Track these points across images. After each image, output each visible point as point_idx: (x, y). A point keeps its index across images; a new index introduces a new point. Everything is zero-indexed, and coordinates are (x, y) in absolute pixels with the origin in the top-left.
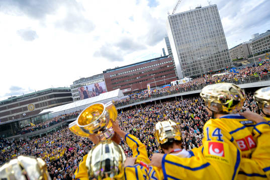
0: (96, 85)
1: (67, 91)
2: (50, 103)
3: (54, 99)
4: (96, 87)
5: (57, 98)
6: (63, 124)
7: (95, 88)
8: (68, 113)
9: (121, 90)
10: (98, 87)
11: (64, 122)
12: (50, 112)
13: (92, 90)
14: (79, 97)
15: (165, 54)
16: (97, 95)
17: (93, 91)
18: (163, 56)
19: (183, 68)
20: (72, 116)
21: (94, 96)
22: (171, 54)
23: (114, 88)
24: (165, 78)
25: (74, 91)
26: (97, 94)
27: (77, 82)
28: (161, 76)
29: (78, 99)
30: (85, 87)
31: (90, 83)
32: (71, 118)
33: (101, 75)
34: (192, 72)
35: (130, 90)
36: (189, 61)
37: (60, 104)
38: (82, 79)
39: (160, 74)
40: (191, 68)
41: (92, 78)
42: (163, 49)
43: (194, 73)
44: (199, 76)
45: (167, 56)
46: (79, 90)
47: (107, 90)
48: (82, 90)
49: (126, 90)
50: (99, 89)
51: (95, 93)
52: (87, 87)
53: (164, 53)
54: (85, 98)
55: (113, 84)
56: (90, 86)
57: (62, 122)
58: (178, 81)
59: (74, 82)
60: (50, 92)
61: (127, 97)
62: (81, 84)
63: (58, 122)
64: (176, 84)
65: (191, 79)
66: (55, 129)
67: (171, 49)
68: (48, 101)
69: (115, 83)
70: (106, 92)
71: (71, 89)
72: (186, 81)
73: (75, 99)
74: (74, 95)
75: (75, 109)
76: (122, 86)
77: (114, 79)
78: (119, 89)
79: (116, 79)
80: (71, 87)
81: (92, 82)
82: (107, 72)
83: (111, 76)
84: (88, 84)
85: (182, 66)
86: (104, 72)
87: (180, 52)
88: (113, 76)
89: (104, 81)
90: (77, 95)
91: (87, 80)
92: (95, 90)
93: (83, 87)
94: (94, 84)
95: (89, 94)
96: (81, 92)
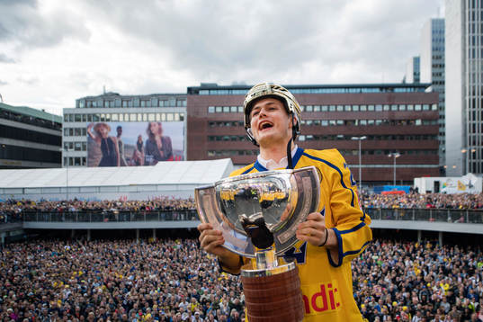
0: (155, 130)
1: (48, 124)
4: (152, 135)
6: (8, 233)
7: (145, 138)
8: (35, 199)
9: (235, 164)
10: (157, 138)
11: (16, 225)
13: (135, 144)
14: (84, 154)
15: (417, 80)
16: (147, 164)
17: (139, 144)
18: (410, 80)
19: (469, 141)
20: (47, 212)
21: (138, 164)
22: (439, 81)
23: (210, 154)
24: (399, 161)
25: (71, 132)
26: (151, 159)
27: (88, 101)
28: (387, 152)
29: (77, 162)
30: (113, 126)
31: (133, 117)
32: (42, 220)
33: (178, 97)
37: (15, 162)
38: (110, 99)
39: (384, 144)
41: (143, 101)
42: (417, 61)
45: (425, 86)
46: (91, 130)
47: (185, 154)
48: (99, 134)
50: (159, 144)
51: (142, 155)
52: (119, 130)
53: (416, 75)
55: (212, 138)
56: (132, 128)
57: (9, 226)
58: (442, 180)
59: (78, 101)
62: (103, 113)
64: (431, 188)
67: (442, 66)
69: (219, 139)
70: (181, 159)
71: (66, 121)
72: (471, 186)
73: (71, 158)
74: (67, 145)
75: (63, 191)
76: (241, 153)
77: (219, 123)
78: (228, 161)
79: (225, 123)
80: (65, 115)
81: (140, 116)
82: (201, 92)
83: (211, 109)
84: (127, 119)
85: (468, 135)
86: (190, 90)
87: (474, 82)
88: (219, 110)
89: (185, 120)
90: (78, 145)
91: (125, 103)
92: (144, 144)
93: (105, 125)
94: (146, 125)
95: (121, 152)
96: (96, 140)
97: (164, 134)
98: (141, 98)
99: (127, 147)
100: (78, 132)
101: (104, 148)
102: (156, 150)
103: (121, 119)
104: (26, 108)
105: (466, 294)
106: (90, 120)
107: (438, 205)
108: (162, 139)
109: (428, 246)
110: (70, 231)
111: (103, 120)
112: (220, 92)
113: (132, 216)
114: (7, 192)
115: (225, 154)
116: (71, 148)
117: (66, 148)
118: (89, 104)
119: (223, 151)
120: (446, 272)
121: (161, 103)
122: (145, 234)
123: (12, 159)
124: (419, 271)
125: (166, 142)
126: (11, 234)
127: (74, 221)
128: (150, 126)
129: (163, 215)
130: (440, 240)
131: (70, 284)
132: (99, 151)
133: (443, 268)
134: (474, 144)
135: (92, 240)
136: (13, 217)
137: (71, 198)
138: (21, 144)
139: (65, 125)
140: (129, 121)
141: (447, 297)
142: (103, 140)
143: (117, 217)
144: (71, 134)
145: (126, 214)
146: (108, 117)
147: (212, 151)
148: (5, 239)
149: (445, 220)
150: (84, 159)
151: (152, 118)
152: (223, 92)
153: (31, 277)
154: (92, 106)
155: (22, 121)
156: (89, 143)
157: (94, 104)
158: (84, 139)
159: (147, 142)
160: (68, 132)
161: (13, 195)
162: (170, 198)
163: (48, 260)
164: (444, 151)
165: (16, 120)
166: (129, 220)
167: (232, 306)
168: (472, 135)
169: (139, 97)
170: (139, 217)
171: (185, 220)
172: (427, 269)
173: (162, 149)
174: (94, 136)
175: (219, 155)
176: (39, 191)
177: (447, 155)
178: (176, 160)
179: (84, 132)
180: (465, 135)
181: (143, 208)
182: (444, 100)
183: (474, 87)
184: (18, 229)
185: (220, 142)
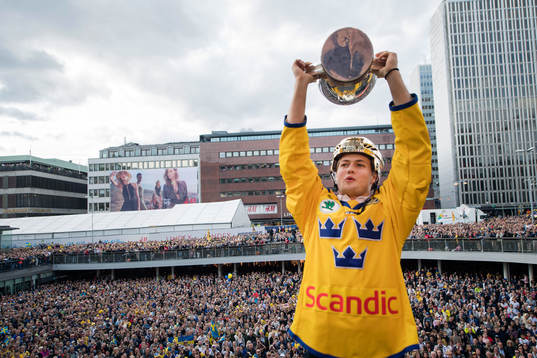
0: (171, 175)
1: (75, 174)
2: (15, 201)
3: (27, 190)
4: (169, 180)
5: (37, 191)
6: (39, 275)
7: (163, 183)
8: (64, 242)
9: (245, 204)
10: (174, 183)
11: (46, 267)
12: (8, 228)
13: (153, 189)
14: (107, 200)
16: (165, 207)
17: (158, 189)
19: (460, 175)
20: (75, 254)
21: (156, 207)
22: (430, 120)
23: (222, 196)
25: (96, 180)
27: (111, 152)
29: (102, 207)
30: (133, 173)
31: (151, 165)
32: (71, 262)
33: (192, 145)
34: (488, 192)
35: (276, 211)
36: (486, 157)
37: (46, 210)
38: (131, 149)
40: (488, 180)
41: (160, 149)
43: (495, 198)
44: (508, 212)
46: (114, 178)
47: (199, 197)
48: (121, 181)
49: (261, 210)
50: (176, 188)
51: (160, 199)
52: (139, 176)
54: (125, 208)
55: (223, 181)
56: (151, 176)
57: (39, 269)
58: (438, 212)
60: (23, 169)
61: (261, 229)
62: (124, 161)
63: (27, 264)
64: (428, 219)
65: (481, 213)
66: (9, 284)
67: (432, 107)
68: (9, 195)
69: (229, 181)
70: (196, 201)
71: (91, 170)
72: (465, 217)
73: (96, 204)
74: (93, 192)
75: (89, 234)
76: (251, 193)
77: (229, 167)
78: (238, 201)
79: (236, 166)
80: (90, 165)
81: (157, 163)
82: (212, 140)
83: (222, 155)
84: (146, 166)
85: (459, 168)
86: (202, 137)
87: (462, 120)
88: (229, 155)
89: (199, 166)
90: (102, 192)
91: (144, 152)
92: (162, 189)
93: (126, 173)
94: (164, 171)
95: (141, 197)
96: (118, 186)
97: (180, 179)
98: (159, 147)
99: (146, 191)
100: (102, 180)
101: (125, 193)
102: (173, 195)
103: (141, 167)
104: (55, 160)
105: (466, 320)
106: (112, 169)
107: (435, 236)
108: (178, 183)
109: (428, 274)
110: (94, 271)
111: (124, 168)
112: (229, 139)
113: (153, 255)
114: (37, 237)
115: (236, 195)
116: (96, 195)
117: (91, 195)
118: (111, 154)
119: (235, 192)
120: (447, 298)
121: (177, 151)
122: (165, 272)
123: (42, 206)
124: (421, 299)
125: (182, 186)
126: (42, 276)
127: (99, 262)
128: (167, 172)
129: (180, 253)
130: (439, 268)
131: (96, 322)
132: (121, 196)
133: (444, 294)
134: (466, 177)
135: (116, 279)
136: (43, 260)
137: (96, 240)
138: (51, 192)
139: (90, 174)
140: (148, 168)
141: (449, 323)
142: (125, 187)
143: (138, 257)
144: (96, 182)
145: (146, 254)
146: (129, 165)
147: (224, 193)
148: (36, 281)
149: (443, 249)
150: (108, 205)
151: (168, 164)
152: (232, 139)
153: (60, 316)
154: (114, 156)
155: (51, 172)
156: (112, 190)
157: (116, 154)
158: (107, 186)
159: (165, 187)
160: (92, 181)
161: (43, 240)
162: (187, 238)
163: (75, 299)
164: (438, 185)
165: (46, 171)
166: (149, 259)
167: (246, 338)
168: (463, 168)
169: (156, 146)
170: (158, 257)
171: (201, 257)
172: (429, 296)
173: (178, 193)
174: (116, 183)
175: (230, 196)
176: (67, 235)
177: (441, 188)
178: (191, 202)
179: (107, 179)
180: (457, 169)
181: (162, 248)
182: (435, 138)
183: (462, 125)
184: (48, 271)
185: (231, 184)
